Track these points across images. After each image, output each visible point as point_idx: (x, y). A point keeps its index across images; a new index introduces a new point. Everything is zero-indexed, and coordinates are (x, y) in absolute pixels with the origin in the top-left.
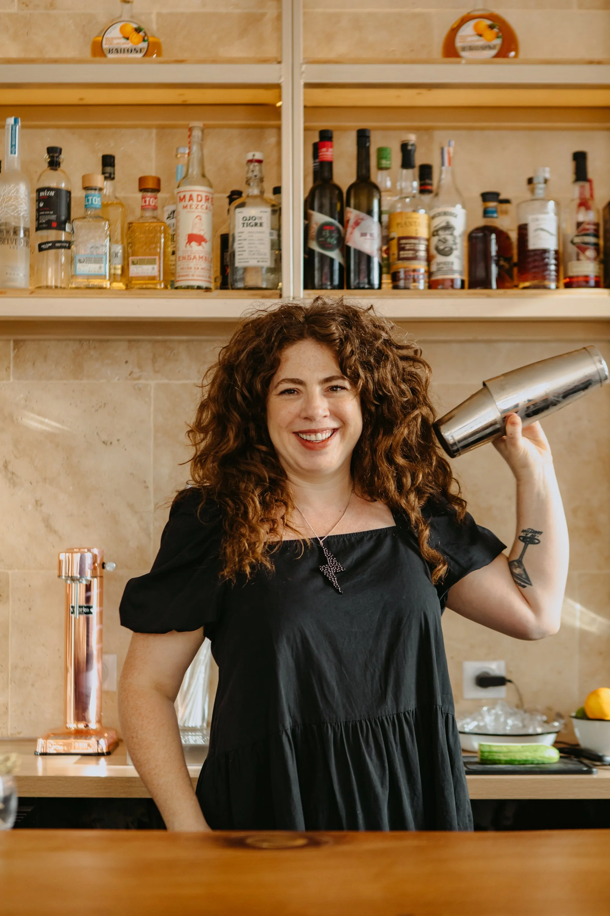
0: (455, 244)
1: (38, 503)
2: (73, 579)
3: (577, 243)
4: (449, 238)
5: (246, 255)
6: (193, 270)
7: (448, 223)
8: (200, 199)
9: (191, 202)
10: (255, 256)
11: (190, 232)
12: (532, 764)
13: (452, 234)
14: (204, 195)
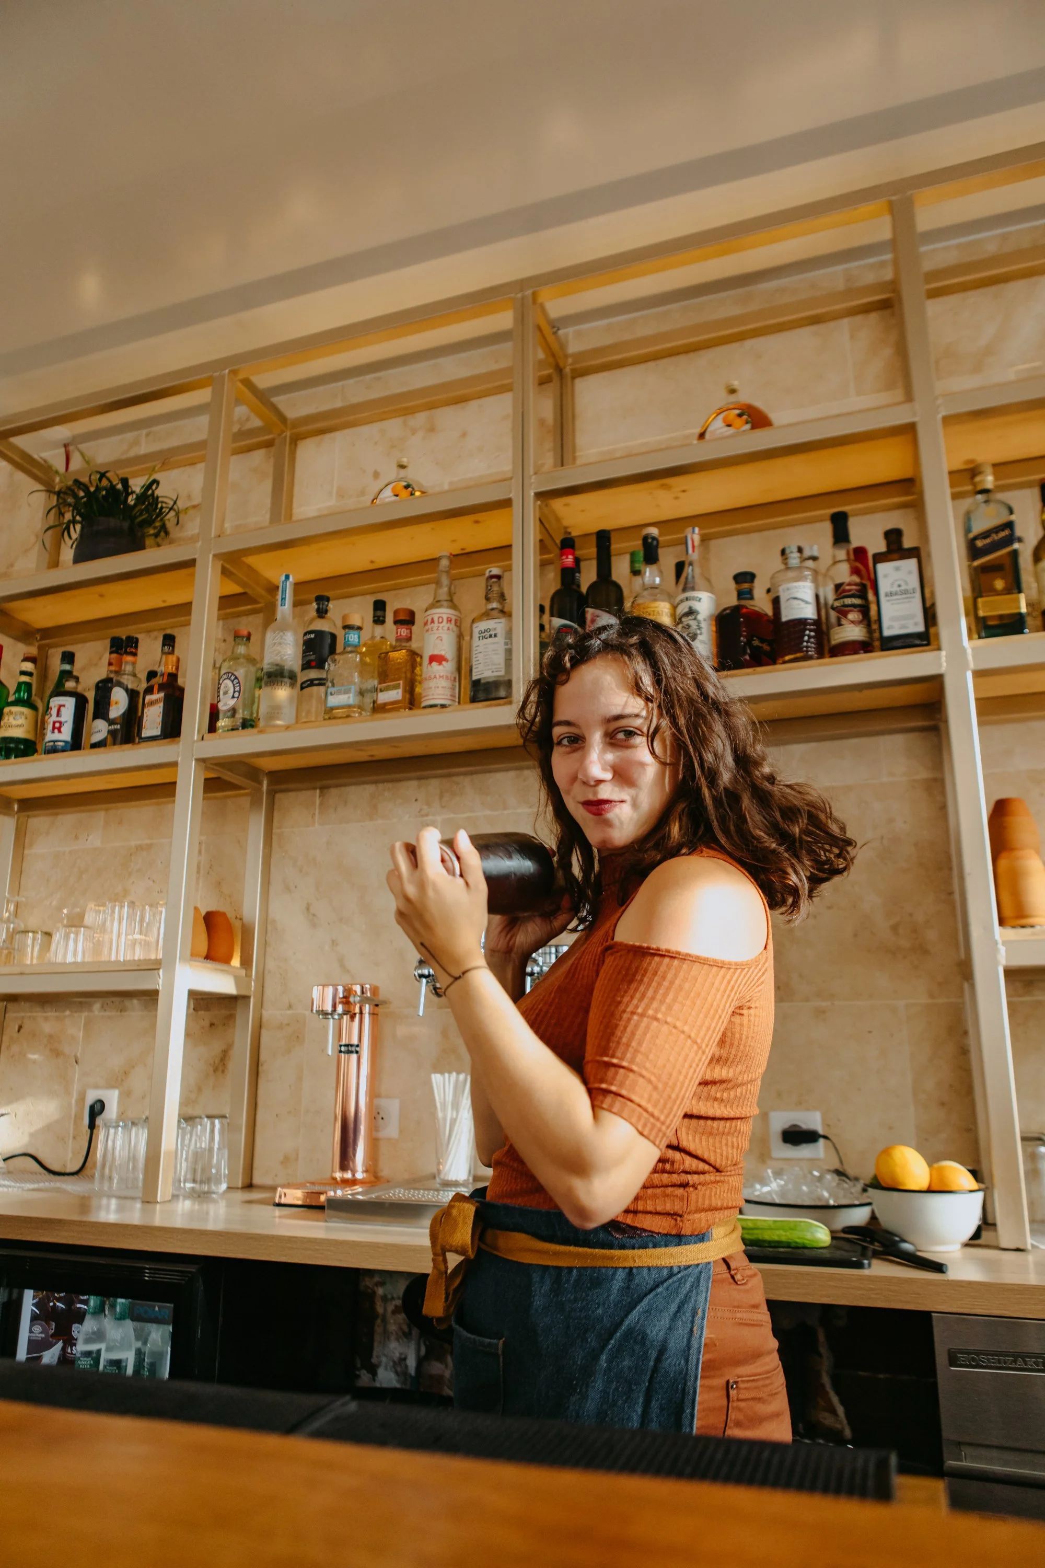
0: (700, 628)
1: (334, 943)
2: (325, 1014)
3: (837, 607)
4: (693, 624)
5: (481, 667)
6: (433, 689)
7: (690, 608)
8: (441, 620)
9: (432, 625)
10: (490, 667)
11: (430, 653)
12: (789, 1247)
13: (695, 619)
14: (445, 617)
